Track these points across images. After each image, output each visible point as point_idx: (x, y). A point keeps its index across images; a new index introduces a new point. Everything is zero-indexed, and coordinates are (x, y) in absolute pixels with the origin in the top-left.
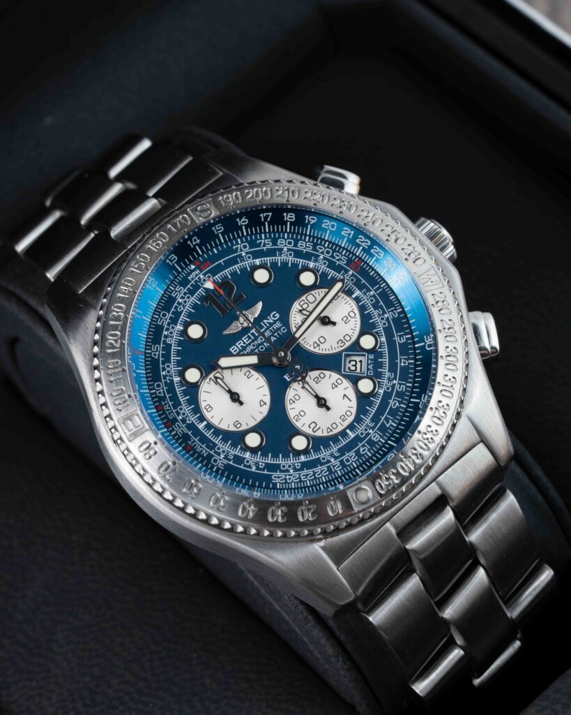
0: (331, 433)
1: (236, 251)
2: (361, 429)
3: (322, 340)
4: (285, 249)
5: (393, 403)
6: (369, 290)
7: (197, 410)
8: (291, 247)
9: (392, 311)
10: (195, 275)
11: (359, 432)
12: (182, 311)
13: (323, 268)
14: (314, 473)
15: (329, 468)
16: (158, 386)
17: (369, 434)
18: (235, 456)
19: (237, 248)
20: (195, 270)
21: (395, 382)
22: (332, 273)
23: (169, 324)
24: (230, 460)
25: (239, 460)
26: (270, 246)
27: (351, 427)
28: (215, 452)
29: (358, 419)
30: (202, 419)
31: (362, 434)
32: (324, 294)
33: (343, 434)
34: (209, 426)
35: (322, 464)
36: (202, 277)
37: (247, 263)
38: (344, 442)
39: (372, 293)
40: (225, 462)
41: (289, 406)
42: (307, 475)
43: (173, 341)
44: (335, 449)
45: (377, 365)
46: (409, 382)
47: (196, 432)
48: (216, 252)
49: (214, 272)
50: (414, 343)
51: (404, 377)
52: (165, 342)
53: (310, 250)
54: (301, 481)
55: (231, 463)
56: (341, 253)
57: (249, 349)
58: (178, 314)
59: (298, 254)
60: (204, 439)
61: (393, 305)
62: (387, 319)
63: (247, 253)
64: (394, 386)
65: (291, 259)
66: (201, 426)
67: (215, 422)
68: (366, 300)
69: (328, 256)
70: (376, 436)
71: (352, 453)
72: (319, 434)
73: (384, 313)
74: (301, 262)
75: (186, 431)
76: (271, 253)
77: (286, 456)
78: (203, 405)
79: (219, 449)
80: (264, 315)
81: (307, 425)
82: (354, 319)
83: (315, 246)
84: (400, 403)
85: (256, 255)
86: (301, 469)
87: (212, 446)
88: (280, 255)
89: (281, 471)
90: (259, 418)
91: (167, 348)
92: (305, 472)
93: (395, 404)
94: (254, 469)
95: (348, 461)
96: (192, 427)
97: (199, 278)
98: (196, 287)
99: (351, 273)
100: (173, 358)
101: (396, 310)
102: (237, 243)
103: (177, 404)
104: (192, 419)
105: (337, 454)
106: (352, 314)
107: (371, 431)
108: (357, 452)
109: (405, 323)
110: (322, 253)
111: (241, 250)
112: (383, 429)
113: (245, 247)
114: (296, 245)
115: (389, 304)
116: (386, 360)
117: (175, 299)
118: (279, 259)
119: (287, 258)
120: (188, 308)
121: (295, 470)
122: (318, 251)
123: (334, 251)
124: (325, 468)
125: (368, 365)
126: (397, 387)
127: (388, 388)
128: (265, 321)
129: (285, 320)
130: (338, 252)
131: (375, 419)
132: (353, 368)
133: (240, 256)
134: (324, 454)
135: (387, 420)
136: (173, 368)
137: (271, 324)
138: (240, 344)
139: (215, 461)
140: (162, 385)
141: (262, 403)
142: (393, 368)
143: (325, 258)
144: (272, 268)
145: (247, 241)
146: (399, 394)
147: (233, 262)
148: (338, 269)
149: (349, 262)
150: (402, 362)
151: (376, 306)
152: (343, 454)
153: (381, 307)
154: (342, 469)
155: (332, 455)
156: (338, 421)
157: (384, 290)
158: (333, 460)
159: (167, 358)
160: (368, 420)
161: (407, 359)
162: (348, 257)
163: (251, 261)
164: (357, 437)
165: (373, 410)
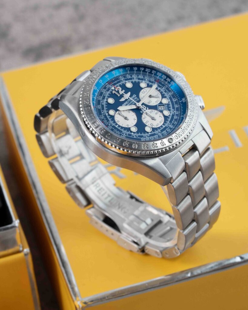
0: (158, 127)
1: (120, 79)
2: (166, 125)
3: (150, 102)
5: (175, 117)
7: (115, 122)
8: (136, 77)
13: (147, 82)
14: (154, 137)
15: (158, 136)
16: (101, 116)
20: (108, 84)
22: (150, 83)
23: (102, 99)
24: (127, 135)
25: (130, 135)
26: (130, 77)
27: (164, 124)
29: (165, 122)
30: (117, 124)
33: (161, 126)
34: (119, 126)
35: (156, 135)
37: (124, 82)
38: (162, 129)
39: (164, 88)
41: (143, 120)
43: (104, 104)
44: (159, 130)
45: (169, 107)
46: (179, 112)
47: (116, 128)
48: (113, 79)
49: (114, 85)
50: (179, 101)
51: (177, 110)
52: (101, 104)
53: (142, 78)
54: (150, 140)
56: (152, 78)
58: (104, 97)
59: (139, 79)
60: (118, 130)
62: (170, 95)
63: (123, 79)
64: (175, 113)
66: (117, 126)
67: (121, 125)
68: (162, 90)
71: (165, 131)
72: (154, 127)
73: (168, 93)
74: (140, 81)
75: (112, 128)
76: (131, 79)
77: (144, 133)
79: (123, 132)
80: (131, 95)
81: (149, 124)
83: (144, 76)
85: (126, 80)
87: (121, 131)
88: (134, 79)
89: (144, 137)
90: (134, 123)
91: (103, 106)
92: (151, 137)
94: (135, 137)
96: (114, 127)
97: (109, 87)
98: (109, 89)
99: (156, 83)
100: (105, 108)
102: (120, 77)
103: (108, 121)
104: (114, 124)
105: (160, 132)
106: (158, 94)
107: (170, 125)
108: (167, 131)
109: (175, 96)
112: (173, 124)
114: (138, 77)
116: (171, 106)
117: (103, 93)
118: (133, 81)
119: (136, 80)
120: (107, 95)
121: (148, 137)
123: (150, 78)
125: (166, 107)
127: (173, 113)
128: (132, 97)
129: (138, 97)
131: (171, 122)
132: (161, 109)
134: (156, 132)
135: (174, 122)
136: (105, 111)
137: (134, 98)
140: (103, 116)
141: (135, 119)
142: (173, 108)
143: (147, 80)
144: (132, 83)
145: (123, 76)
146: (177, 115)
147: (119, 82)
148: (152, 82)
149: (155, 80)
150: (176, 106)
151: (165, 92)
152: (162, 132)
156: (159, 123)
158: (159, 134)
159: (103, 109)
160: (168, 122)
161: (178, 105)
164: (166, 127)
165: (169, 120)
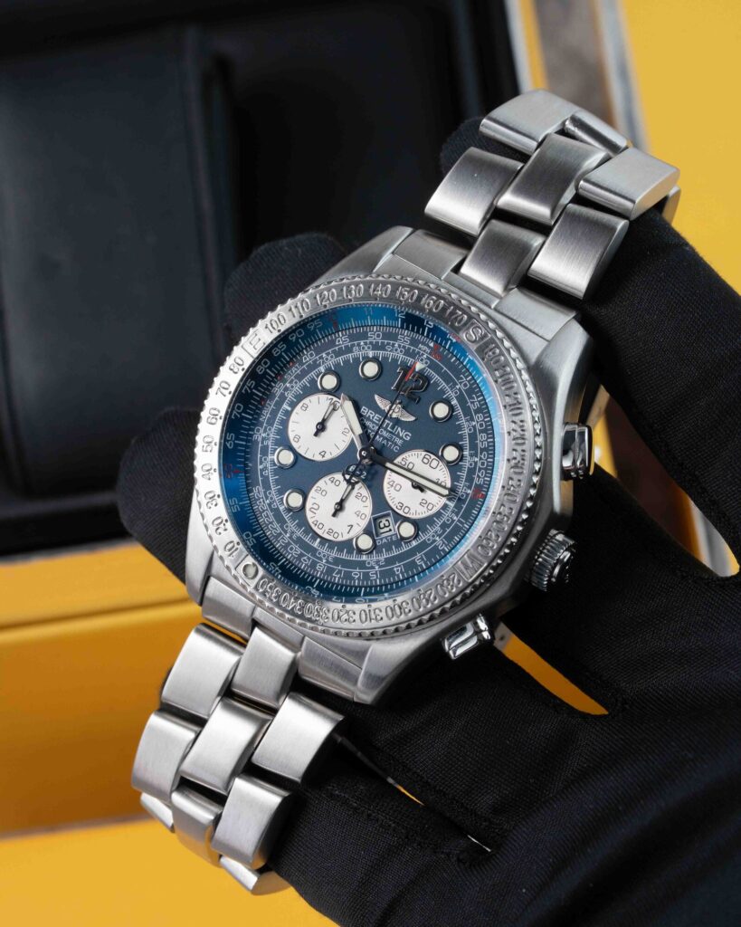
0: (313, 526)
1: (459, 378)
2: (324, 551)
3: (398, 488)
4: (474, 423)
5: (357, 573)
6: (457, 515)
7: (300, 398)
8: (478, 427)
9: (444, 543)
10: (425, 349)
11: (320, 550)
12: (387, 350)
13: (466, 464)
14: (271, 523)
15: (280, 534)
16: (311, 355)
17: (321, 560)
18: (267, 446)
19: (462, 378)
20: (429, 347)
21: (377, 567)
22: (464, 474)
23: (371, 343)
24: (262, 443)
25: (265, 451)
26: (472, 407)
27: (324, 541)
28: (266, 428)
29: (332, 544)
30: (293, 405)
31: (320, 553)
33: (316, 535)
34: (288, 414)
35: (282, 527)
36: (425, 356)
37: (451, 394)
38: (307, 539)
39: (455, 518)
40: (260, 439)
41: (327, 479)
42: (268, 516)
43: (357, 353)
44: (299, 533)
45: (388, 547)
46: (380, 581)
47: (279, 405)
48: (452, 360)
49: (433, 366)
50: (418, 574)
51: (383, 574)
52: (353, 346)
53: (480, 446)
54: (261, 513)
55: (260, 445)
56: (486, 476)
57: (368, 423)
58: (383, 347)
59: (473, 437)
60: (274, 413)
61: (449, 541)
62: (435, 541)
63: (460, 389)
64: (373, 568)
65: (466, 432)
66: (286, 406)
67: (293, 417)
69: (479, 464)
70: (321, 568)
71: (299, 551)
72: (309, 514)
73: (440, 536)
74: (466, 442)
75: (278, 394)
76: (467, 412)
77: (280, 492)
78: (306, 401)
79: (270, 429)
80: (404, 425)
81: (314, 501)
82: (425, 509)
83: (485, 449)
84: (359, 579)
85: (461, 399)
86: (272, 509)
87: (271, 423)
88: (467, 421)
89: (265, 493)
90: (309, 456)
91: (349, 350)
92: (270, 514)
93: (356, 574)
94: (260, 467)
95: (291, 549)
96: (283, 398)
97: (423, 354)
98: (413, 355)
99: (469, 491)
100: (341, 359)
101: (446, 546)
102: (466, 377)
103: (300, 377)
104: (290, 396)
105: (294, 537)
106: (430, 507)
107: (324, 561)
108: (301, 555)
109: (435, 558)
110: (481, 459)
111: (461, 383)
112: (330, 571)
113: (465, 385)
115: (449, 538)
116: (395, 552)
117: (396, 339)
118: (463, 421)
119: (465, 426)
120: (391, 355)
121: (270, 505)
122: (481, 453)
123: (486, 469)
124: (279, 530)
125: (386, 538)
126: (373, 571)
127: (369, 563)
128: (399, 429)
129: (407, 447)
130: (486, 473)
131: (337, 561)
132: (382, 525)
133: (455, 384)
134: (291, 525)
135: (340, 572)
136: (331, 362)
138: (371, 414)
139: (258, 431)
140: (314, 358)
141: (323, 453)
142: (390, 561)
143: (476, 463)
144: (451, 416)
145: (471, 385)
146: (366, 576)
147: (447, 379)
148: (470, 478)
149: (479, 487)
150: (398, 568)
151: (444, 526)
152: (296, 542)
153: (444, 531)
154: (283, 547)
155: (292, 533)
156: (327, 529)
157: (462, 528)
158: (288, 535)
159: (338, 354)
160: (334, 554)
161: (402, 572)
162: (484, 483)
163: (453, 395)
164: (316, 550)
165: (344, 556)
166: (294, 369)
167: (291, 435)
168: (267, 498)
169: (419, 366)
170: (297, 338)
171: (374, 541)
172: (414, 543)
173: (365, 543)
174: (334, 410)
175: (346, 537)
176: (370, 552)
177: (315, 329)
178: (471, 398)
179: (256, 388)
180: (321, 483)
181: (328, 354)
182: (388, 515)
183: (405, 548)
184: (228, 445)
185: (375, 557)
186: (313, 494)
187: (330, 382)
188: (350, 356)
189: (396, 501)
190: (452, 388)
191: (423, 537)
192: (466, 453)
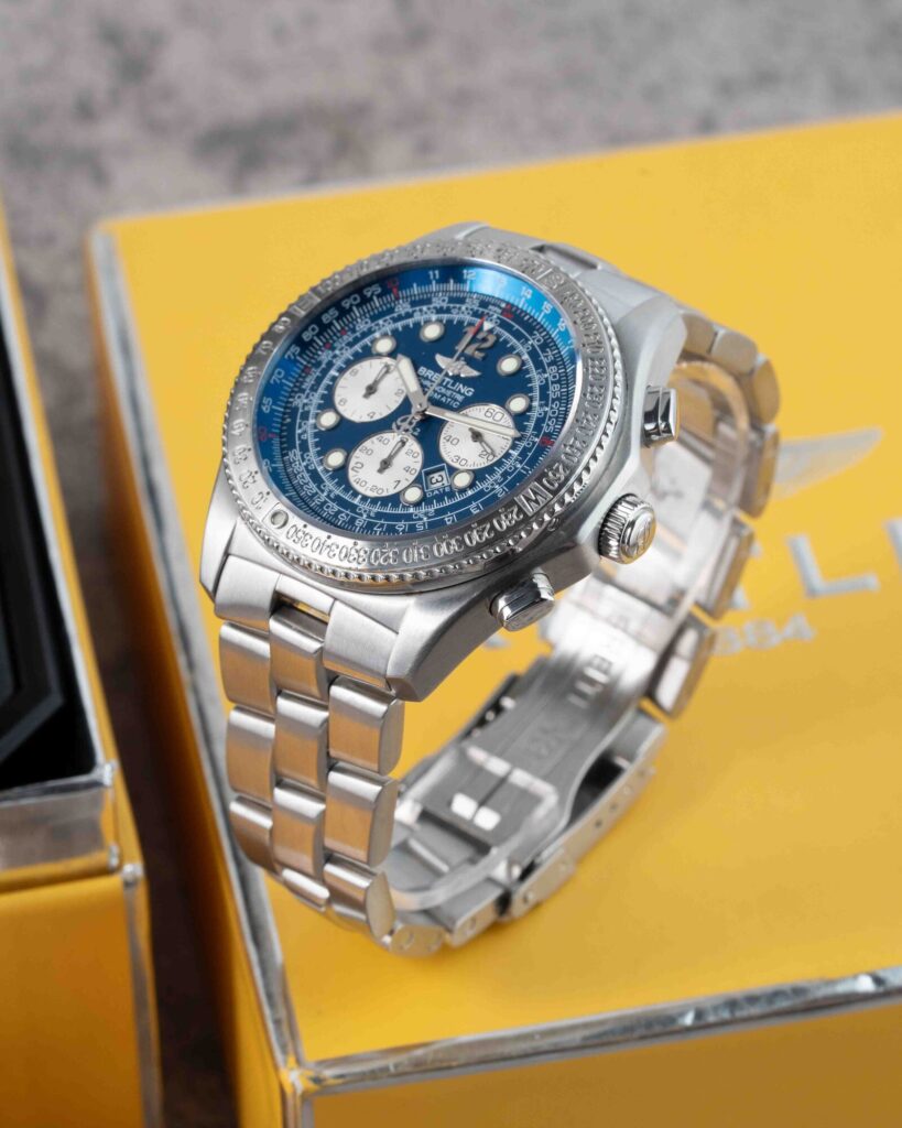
0: (354, 484)
1: (531, 334)
2: (365, 507)
3: (455, 441)
4: (546, 375)
6: (521, 462)
7: (349, 364)
8: (551, 379)
9: (504, 490)
10: (495, 310)
11: (361, 506)
12: (452, 314)
13: (535, 415)
14: (307, 484)
15: (317, 493)
16: (366, 323)
17: (361, 515)
18: (309, 411)
19: (535, 335)
20: (500, 307)
21: (425, 519)
22: (531, 424)
23: (435, 308)
24: (303, 408)
25: (305, 416)
26: (545, 361)
27: (365, 498)
28: (308, 394)
29: (374, 501)
30: (342, 371)
31: (360, 509)
32: (506, 424)
33: (356, 494)
34: (334, 379)
35: (319, 487)
36: (495, 316)
37: (520, 348)
38: (346, 497)
39: (519, 466)
40: (300, 406)
41: (374, 439)
42: (303, 477)
43: (418, 317)
44: (338, 492)
45: (440, 498)
47: (325, 372)
48: (526, 319)
49: (503, 325)
51: (432, 525)
52: (414, 312)
53: (552, 396)
54: (296, 475)
55: (300, 411)
56: (556, 424)
57: (426, 382)
58: (448, 311)
59: (544, 388)
60: (319, 380)
61: (510, 489)
62: (494, 489)
63: (532, 345)
64: (420, 519)
65: (536, 384)
66: (333, 372)
67: (342, 382)
68: (508, 464)
69: (549, 414)
70: (360, 522)
71: (336, 508)
72: (351, 474)
73: (500, 484)
74: (537, 393)
75: (325, 362)
76: (539, 365)
77: (319, 454)
78: (356, 367)
79: (313, 395)
80: (467, 382)
81: (358, 460)
82: (486, 460)
83: (557, 399)
84: (404, 531)
85: (533, 353)
86: (308, 471)
87: (314, 389)
88: (539, 373)
89: (302, 455)
91: (409, 315)
92: (307, 475)
93: (401, 527)
94: (298, 431)
95: (328, 507)
96: (330, 365)
97: (492, 315)
98: (481, 316)
99: (536, 440)
100: (399, 325)
101: (506, 493)
102: (540, 333)
103: (350, 345)
104: (339, 363)
107: (365, 516)
108: (339, 512)
110: (552, 408)
111: (534, 339)
112: (370, 526)
113: (539, 341)
114: (553, 383)
115: (511, 486)
116: (447, 503)
117: (463, 303)
118: (534, 374)
119: (536, 379)
120: (457, 317)
121: (306, 467)
122: (553, 403)
123: (557, 418)
125: (438, 489)
126: (421, 522)
127: (416, 515)
128: (461, 385)
129: (468, 403)
130: (557, 421)
131: (379, 516)
132: (434, 480)
133: (527, 340)
134: (329, 485)
135: (382, 525)
136: (388, 328)
137: (459, 392)
138: (430, 373)
139: (299, 397)
140: (369, 325)
141: (371, 414)
142: (439, 512)
143: (546, 412)
144: (521, 372)
145: (545, 340)
146: (412, 528)
147: (518, 336)
148: (538, 427)
149: (549, 435)
150: (449, 518)
151: (505, 475)
152: (333, 500)
153: (506, 479)
154: (318, 506)
155: (330, 491)
156: (369, 485)
157: (525, 475)
158: (325, 494)
159: (395, 320)
160: (376, 509)
161: (453, 521)
162: (554, 431)
163: (525, 351)
164: (356, 506)
165: (388, 510)
166: (345, 337)
167: (337, 399)
168: (303, 460)
169: (487, 326)
170: (351, 305)
171: (425, 494)
172: (470, 493)
173: (414, 494)
174: (387, 372)
175: (392, 492)
176: (417, 504)
177: (373, 294)
178: (544, 351)
179: (300, 355)
180: (368, 444)
181: (385, 321)
182: (442, 469)
183: (459, 498)
184: (264, 409)
185: (423, 509)
186: (358, 456)
187: (385, 345)
188: (410, 322)
189: (452, 455)
190: (523, 344)
191: (480, 486)
192: (536, 404)
